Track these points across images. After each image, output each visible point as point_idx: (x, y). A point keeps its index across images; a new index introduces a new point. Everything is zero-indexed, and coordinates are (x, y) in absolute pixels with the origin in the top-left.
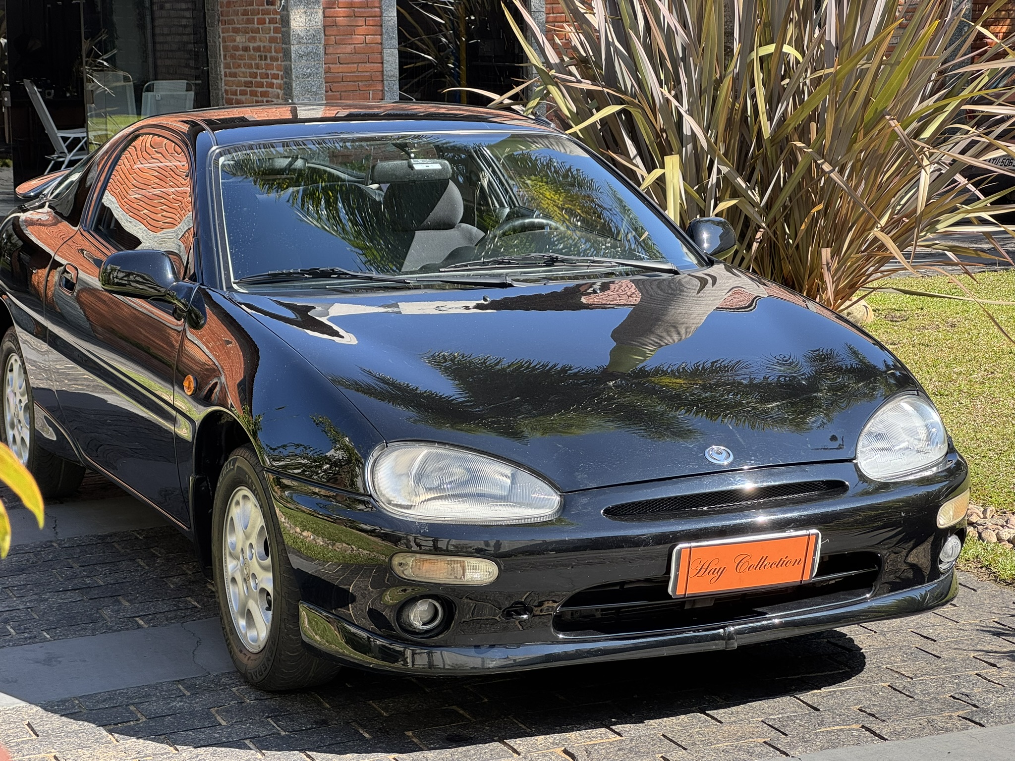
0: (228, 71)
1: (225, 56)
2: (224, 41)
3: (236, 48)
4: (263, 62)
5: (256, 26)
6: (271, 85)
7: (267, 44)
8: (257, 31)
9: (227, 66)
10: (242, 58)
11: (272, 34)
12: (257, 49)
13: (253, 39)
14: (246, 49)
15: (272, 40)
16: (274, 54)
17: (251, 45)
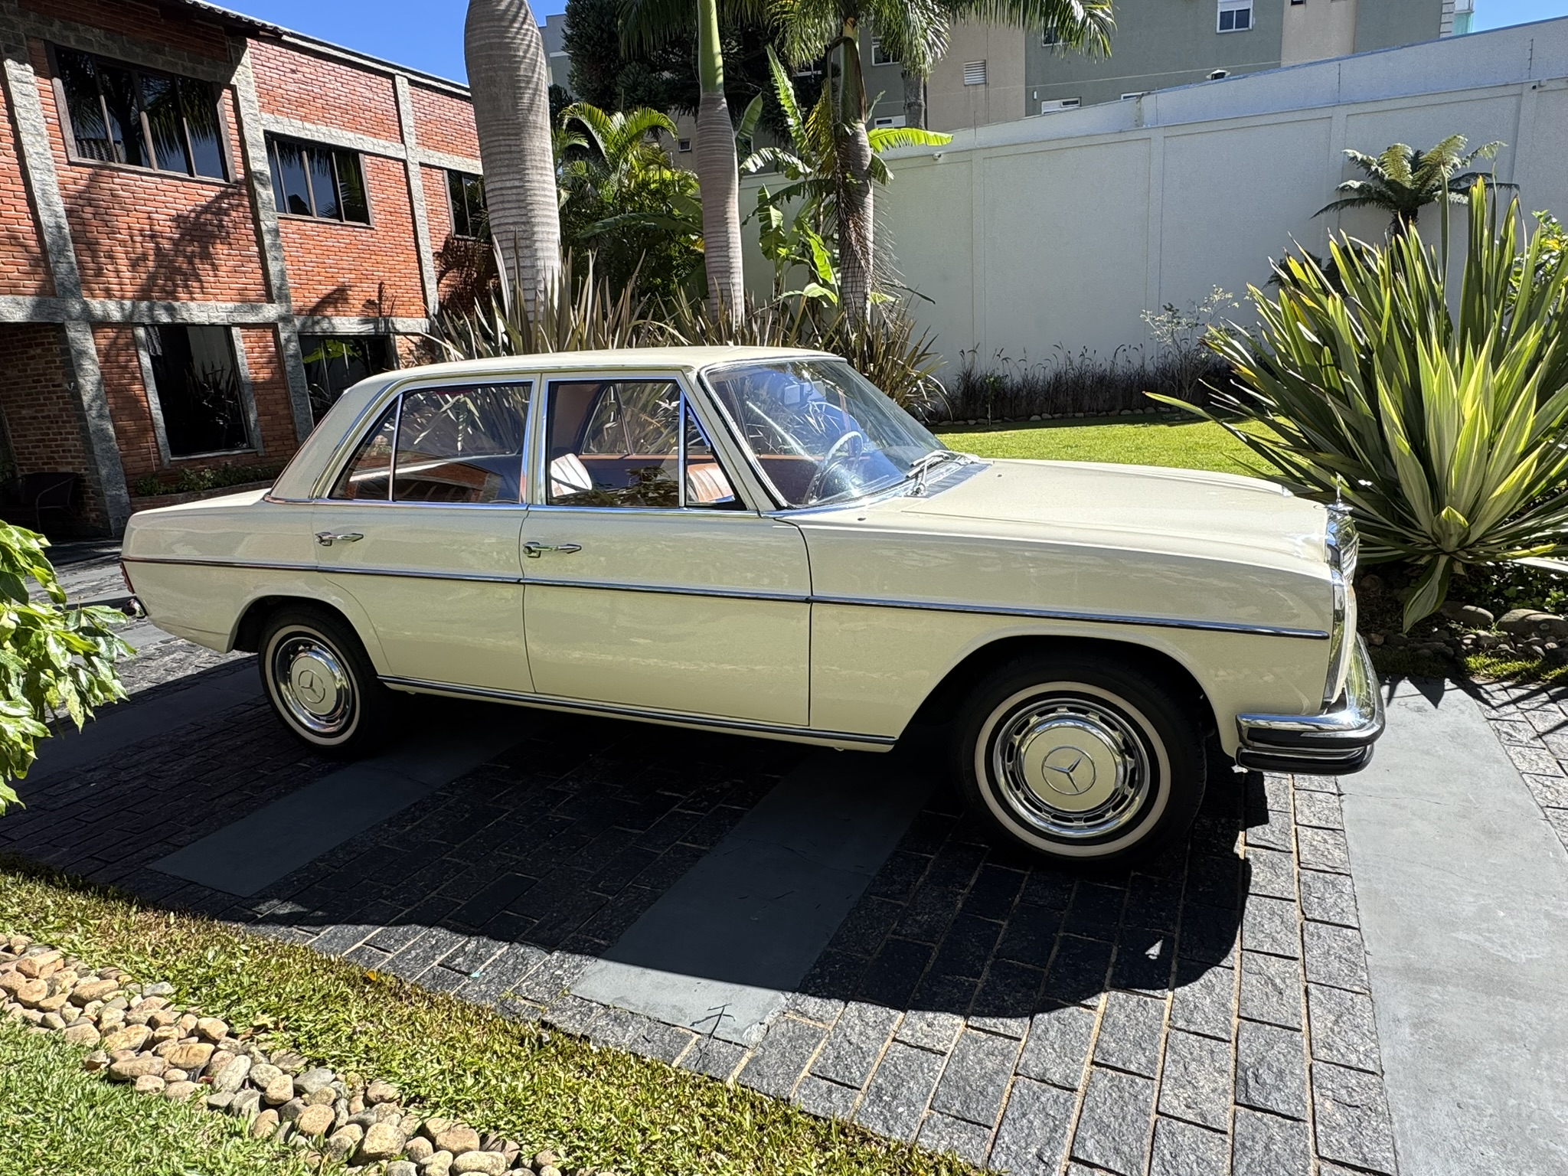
0: (15, 434)
1: (11, 425)
2: (8, 414)
3: (25, 418)
4: (55, 426)
5: (42, 401)
6: (67, 439)
7: (57, 413)
8: (46, 405)
9: (13, 431)
10: (30, 424)
11: (61, 405)
12: (49, 417)
13: (43, 411)
14: (35, 418)
15: (60, 410)
16: (65, 418)
17: (39, 415)
